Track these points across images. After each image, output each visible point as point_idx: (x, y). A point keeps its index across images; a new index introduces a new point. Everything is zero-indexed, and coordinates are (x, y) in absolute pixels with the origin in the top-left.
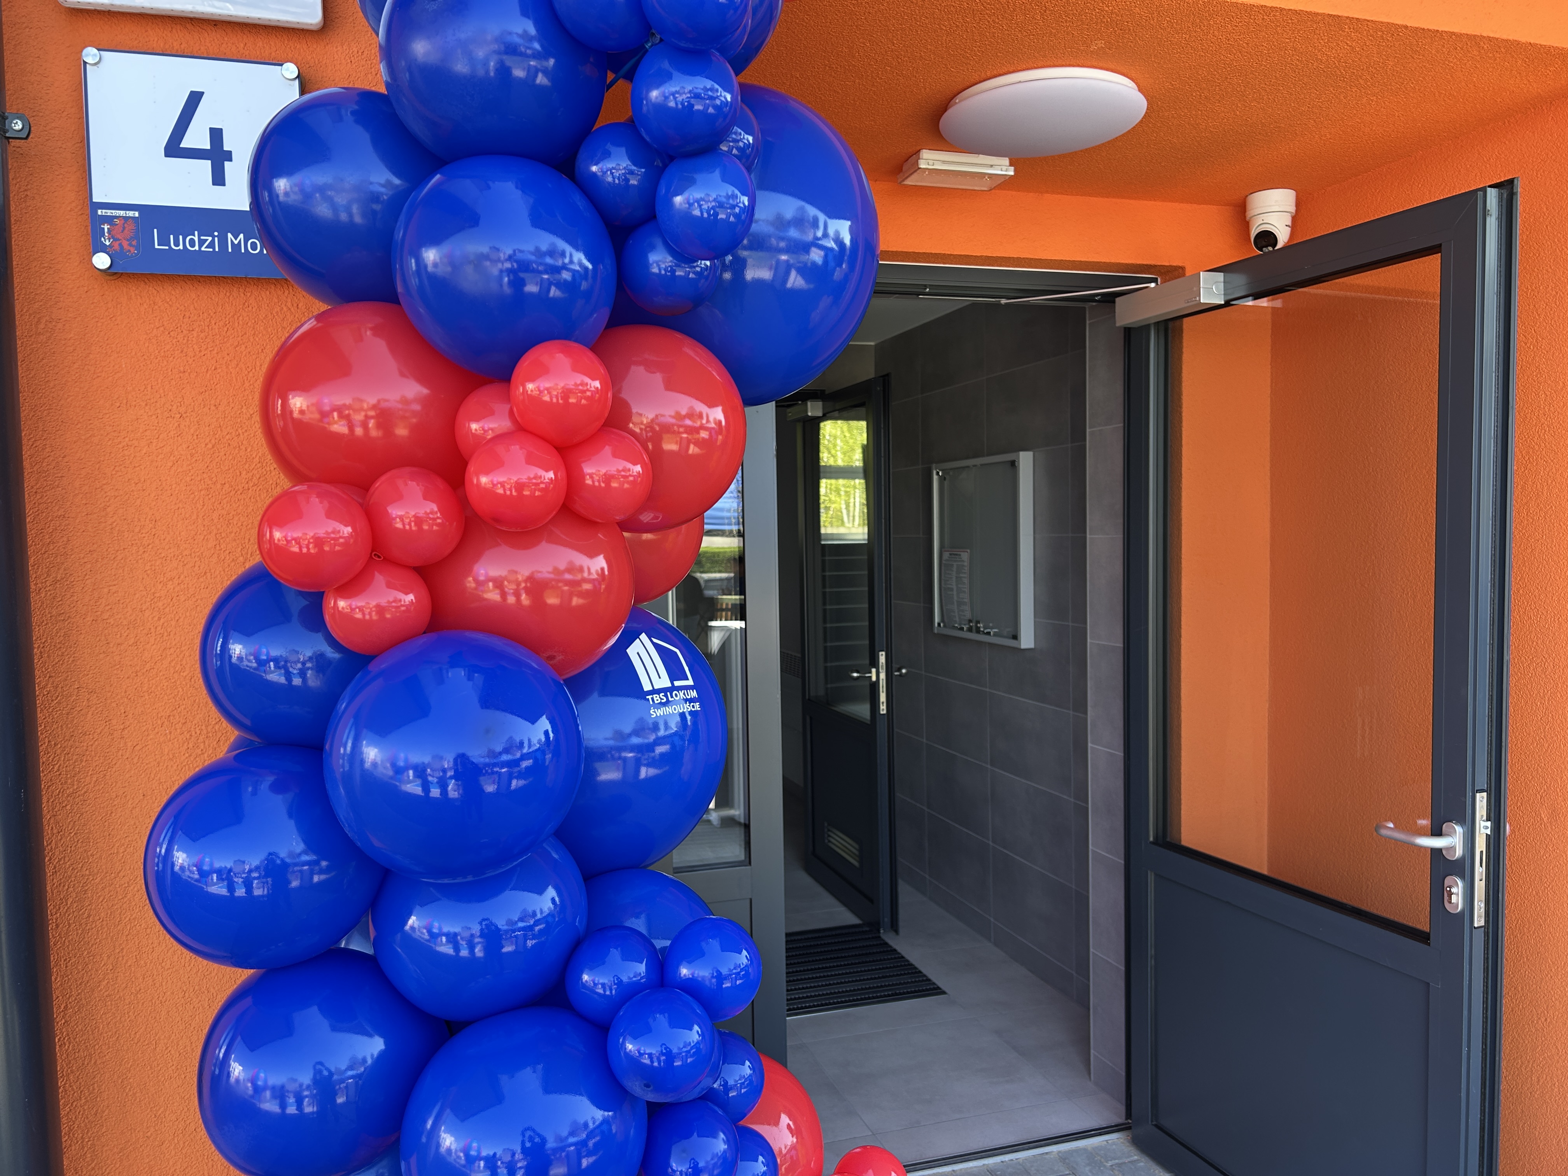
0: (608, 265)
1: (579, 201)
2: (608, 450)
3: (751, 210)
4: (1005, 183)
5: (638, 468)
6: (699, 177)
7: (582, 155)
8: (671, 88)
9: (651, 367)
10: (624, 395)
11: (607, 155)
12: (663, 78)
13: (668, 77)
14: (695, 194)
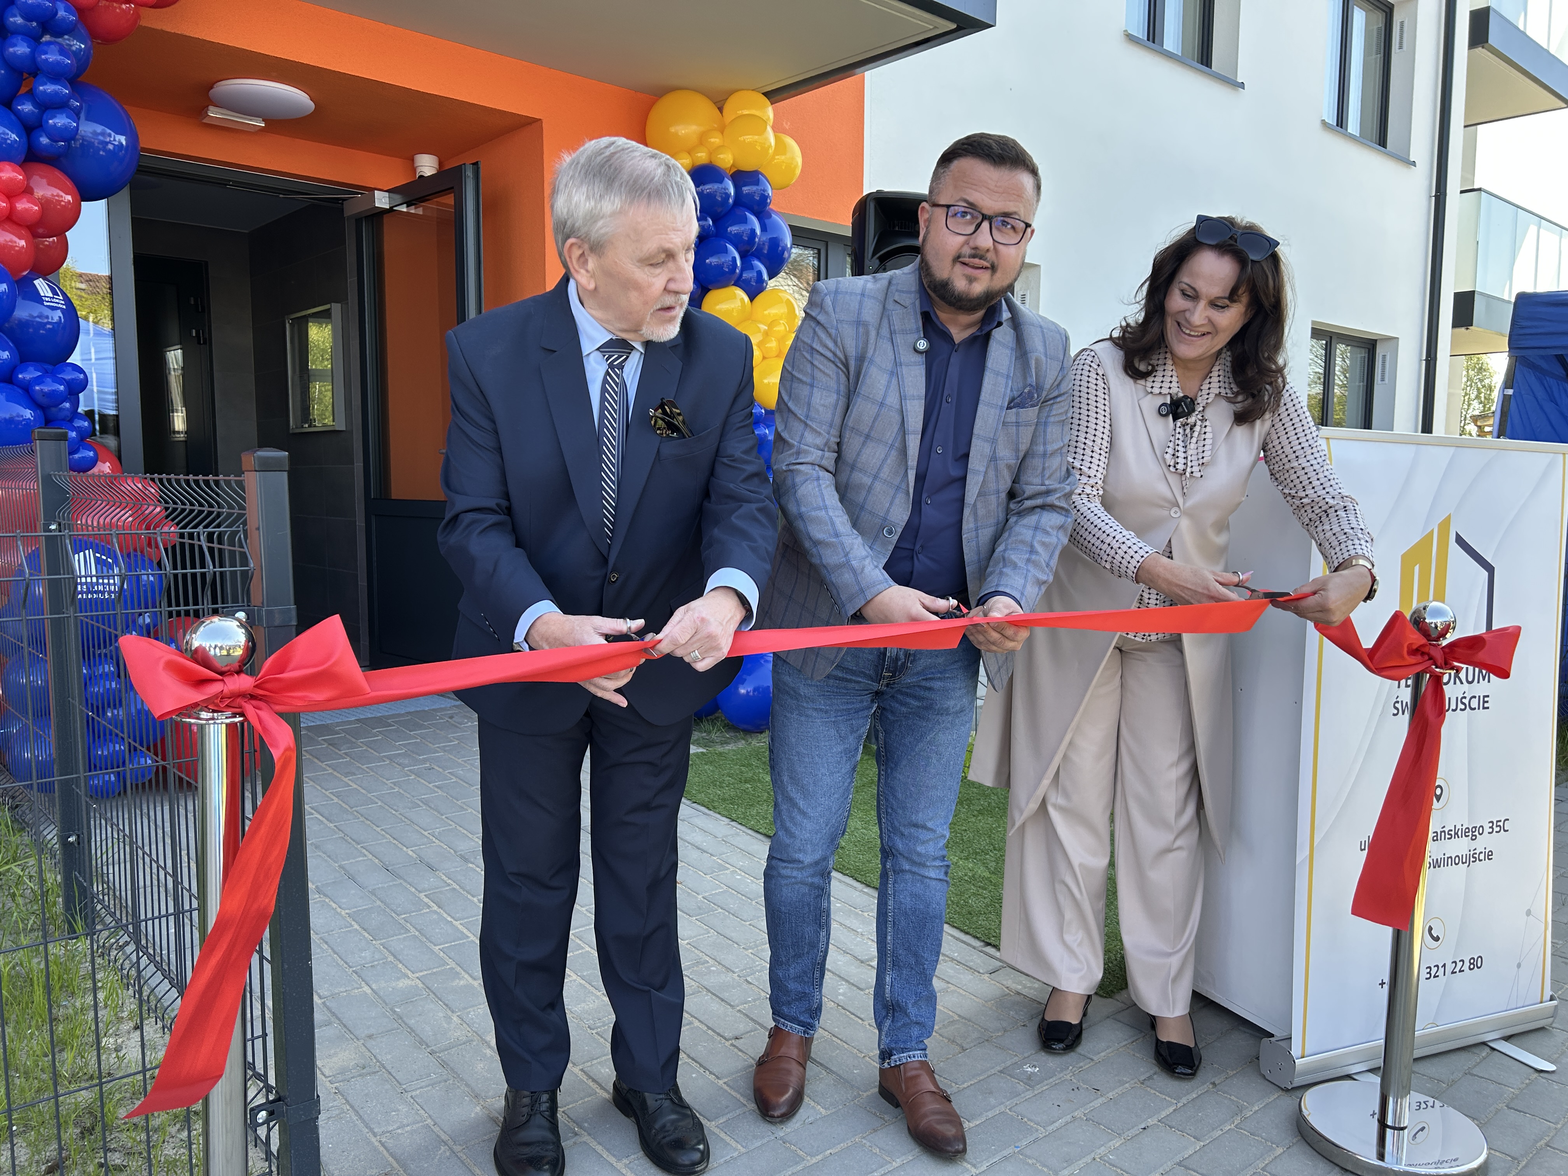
0: (25, 139)
1: (13, 117)
2: (25, 200)
3: (77, 128)
4: (262, 130)
5: (37, 208)
6: (58, 115)
7: (14, 103)
8: (46, 87)
9: (42, 177)
10: (31, 185)
11: (24, 104)
12: (44, 84)
13: (46, 84)
14: (56, 120)
